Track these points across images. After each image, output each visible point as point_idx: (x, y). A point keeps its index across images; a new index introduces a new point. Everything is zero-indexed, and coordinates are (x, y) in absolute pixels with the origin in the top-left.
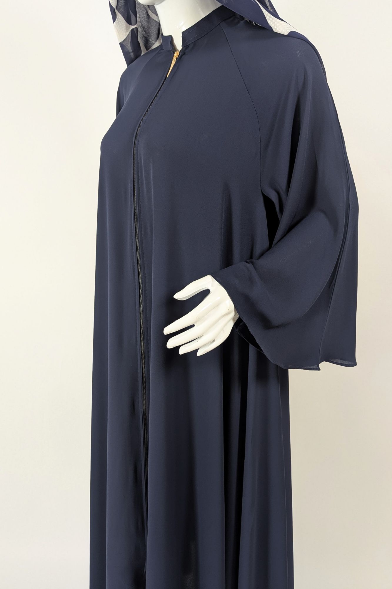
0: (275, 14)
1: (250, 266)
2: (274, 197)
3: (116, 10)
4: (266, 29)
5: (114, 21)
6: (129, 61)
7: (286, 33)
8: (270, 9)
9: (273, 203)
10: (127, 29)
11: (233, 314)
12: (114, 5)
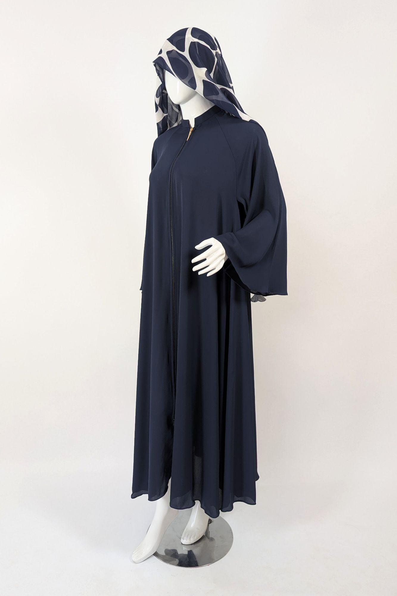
0: (242, 111)
1: (232, 233)
2: (243, 202)
3: (158, 106)
4: (239, 118)
5: (156, 111)
6: (160, 133)
7: (248, 120)
8: (240, 109)
9: (243, 205)
10: (163, 115)
11: (224, 255)
12: (158, 103)
